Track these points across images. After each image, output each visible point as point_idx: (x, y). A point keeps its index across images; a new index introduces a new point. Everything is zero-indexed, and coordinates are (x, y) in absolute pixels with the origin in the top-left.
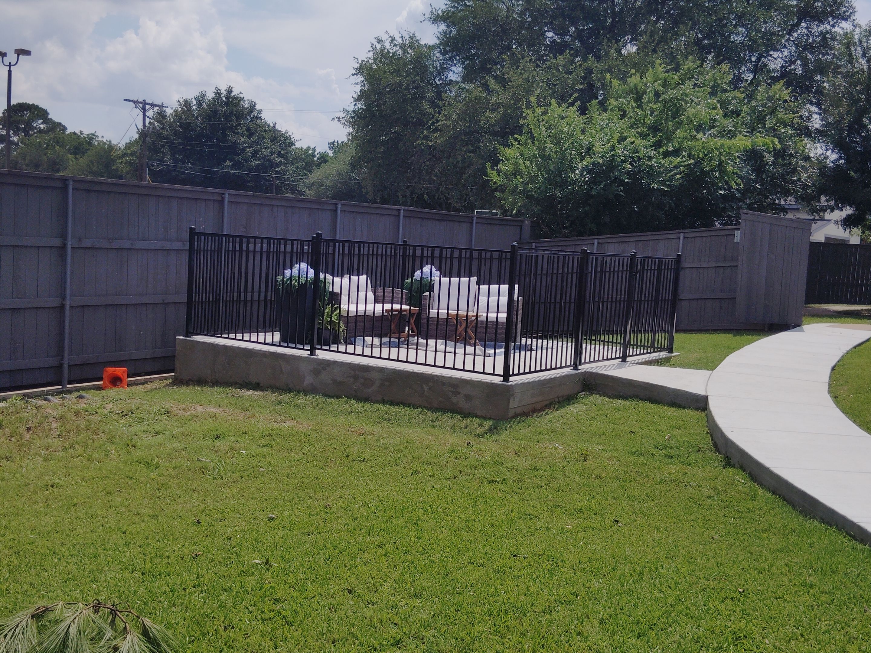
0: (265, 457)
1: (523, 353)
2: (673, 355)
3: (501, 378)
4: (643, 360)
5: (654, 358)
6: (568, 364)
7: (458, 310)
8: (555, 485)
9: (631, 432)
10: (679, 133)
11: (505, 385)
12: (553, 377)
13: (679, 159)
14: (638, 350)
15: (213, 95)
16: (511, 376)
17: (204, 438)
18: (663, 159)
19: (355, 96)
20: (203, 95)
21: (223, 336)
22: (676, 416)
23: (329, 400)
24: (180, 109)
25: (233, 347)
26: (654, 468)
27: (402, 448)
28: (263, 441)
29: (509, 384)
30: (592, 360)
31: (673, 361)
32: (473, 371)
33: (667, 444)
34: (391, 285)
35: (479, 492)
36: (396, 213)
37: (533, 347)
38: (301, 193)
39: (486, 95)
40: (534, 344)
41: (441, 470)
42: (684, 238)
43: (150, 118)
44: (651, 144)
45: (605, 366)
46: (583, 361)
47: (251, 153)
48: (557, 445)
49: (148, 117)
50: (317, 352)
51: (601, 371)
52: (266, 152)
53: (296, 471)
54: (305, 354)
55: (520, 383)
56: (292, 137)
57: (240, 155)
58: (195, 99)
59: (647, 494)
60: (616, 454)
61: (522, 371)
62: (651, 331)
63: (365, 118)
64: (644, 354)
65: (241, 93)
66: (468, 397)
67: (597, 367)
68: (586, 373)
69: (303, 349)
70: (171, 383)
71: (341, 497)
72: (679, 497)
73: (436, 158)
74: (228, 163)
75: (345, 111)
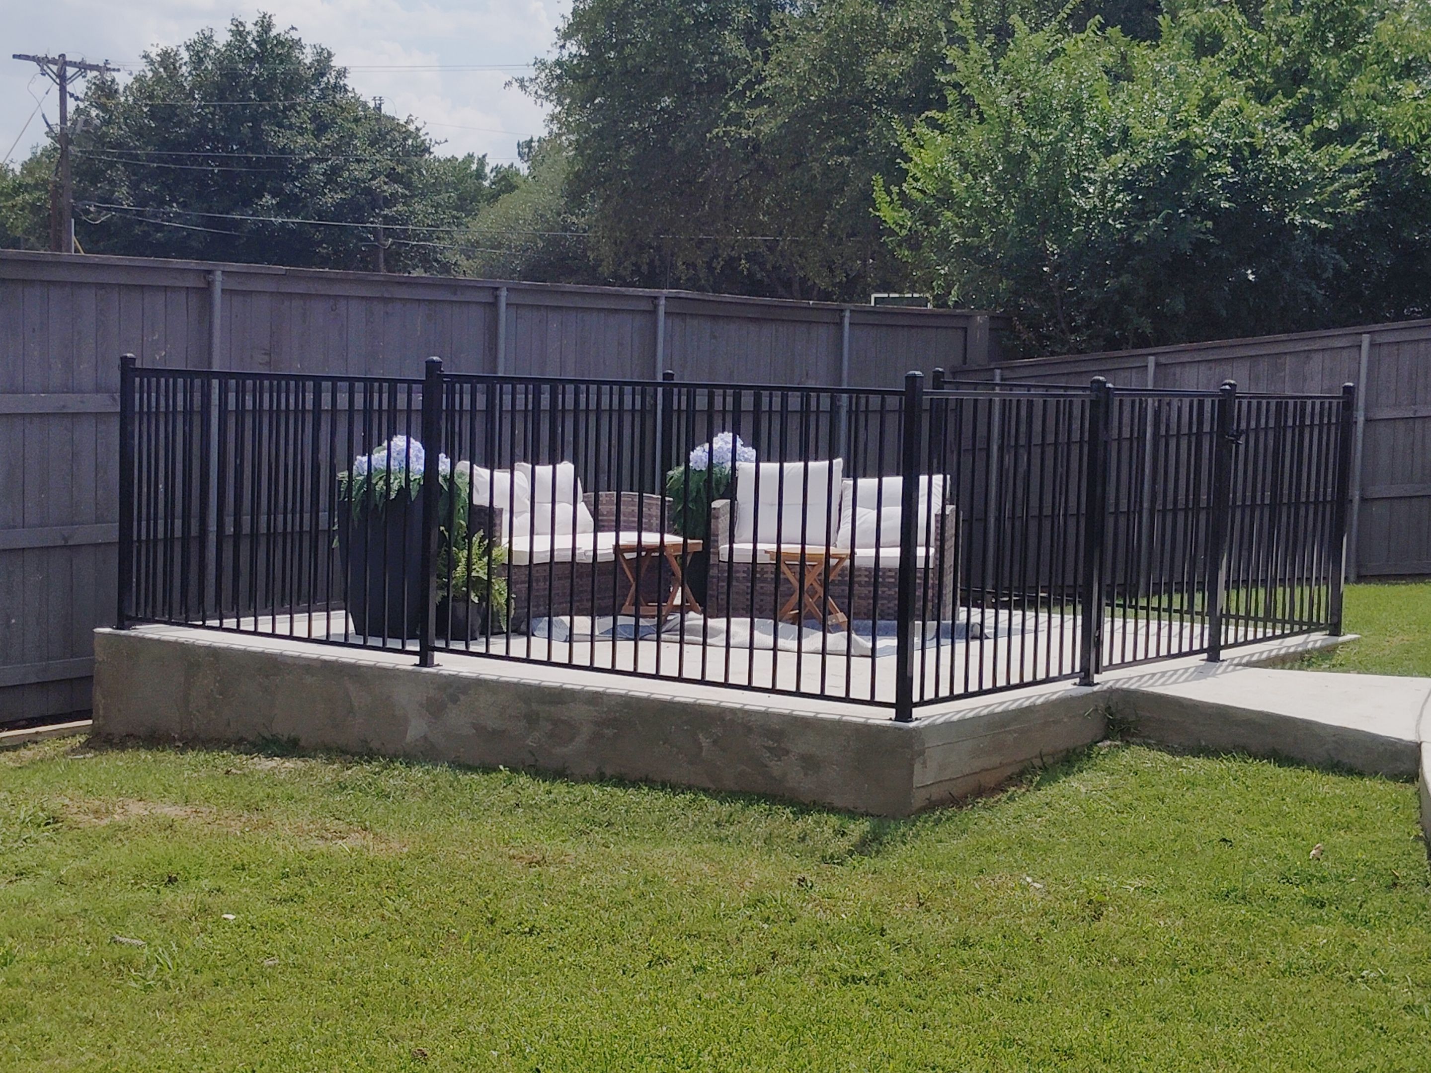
0: (282, 928)
1: (960, 646)
2: (1341, 639)
3: (892, 712)
4: (1264, 656)
5: (1292, 650)
6: (1067, 670)
7: (803, 543)
8: (1011, 985)
9: (1224, 840)
10: (1359, 85)
11: (900, 729)
12: (1027, 704)
13: (1352, 151)
14: (1251, 630)
15: (228, 37)
16: (917, 705)
17: (136, 884)
18: (1314, 149)
19: (562, 26)
20: (206, 40)
21: (209, 623)
22: (1341, 796)
23: (465, 778)
24: (150, 74)
25: (232, 649)
26: (1274, 934)
27: (631, 898)
28: (284, 889)
29: (911, 725)
30: (1129, 658)
31: (1341, 655)
32: (822, 696)
33: (1312, 871)
34: (636, 487)
35: (814, 1009)
36: (645, 306)
37: (986, 631)
38: (446, 268)
39: (879, 12)
40: (989, 622)
41: (724, 951)
42: (1372, 345)
43: (77, 99)
44: (1283, 115)
45: (1164, 673)
46: (1105, 662)
47: (324, 174)
48: (1029, 880)
49: (72, 95)
50: (438, 657)
51: (1151, 685)
52: (359, 172)
53: (354, 965)
54: (408, 662)
55: (939, 721)
56: (421, 133)
57: (296, 179)
58: (188, 48)
59: (1247, 1004)
60: (1176, 899)
61: (944, 692)
62: (1264, 581)
63: (586, 77)
64: (1265, 639)
65: (293, 28)
66: (810, 763)
67: (1142, 677)
68: (1112, 691)
69: (403, 651)
70: (82, 746)
71: (457, 1031)
72: (1331, 1010)
73: (766, 170)
74: (268, 200)
75: (541, 64)
